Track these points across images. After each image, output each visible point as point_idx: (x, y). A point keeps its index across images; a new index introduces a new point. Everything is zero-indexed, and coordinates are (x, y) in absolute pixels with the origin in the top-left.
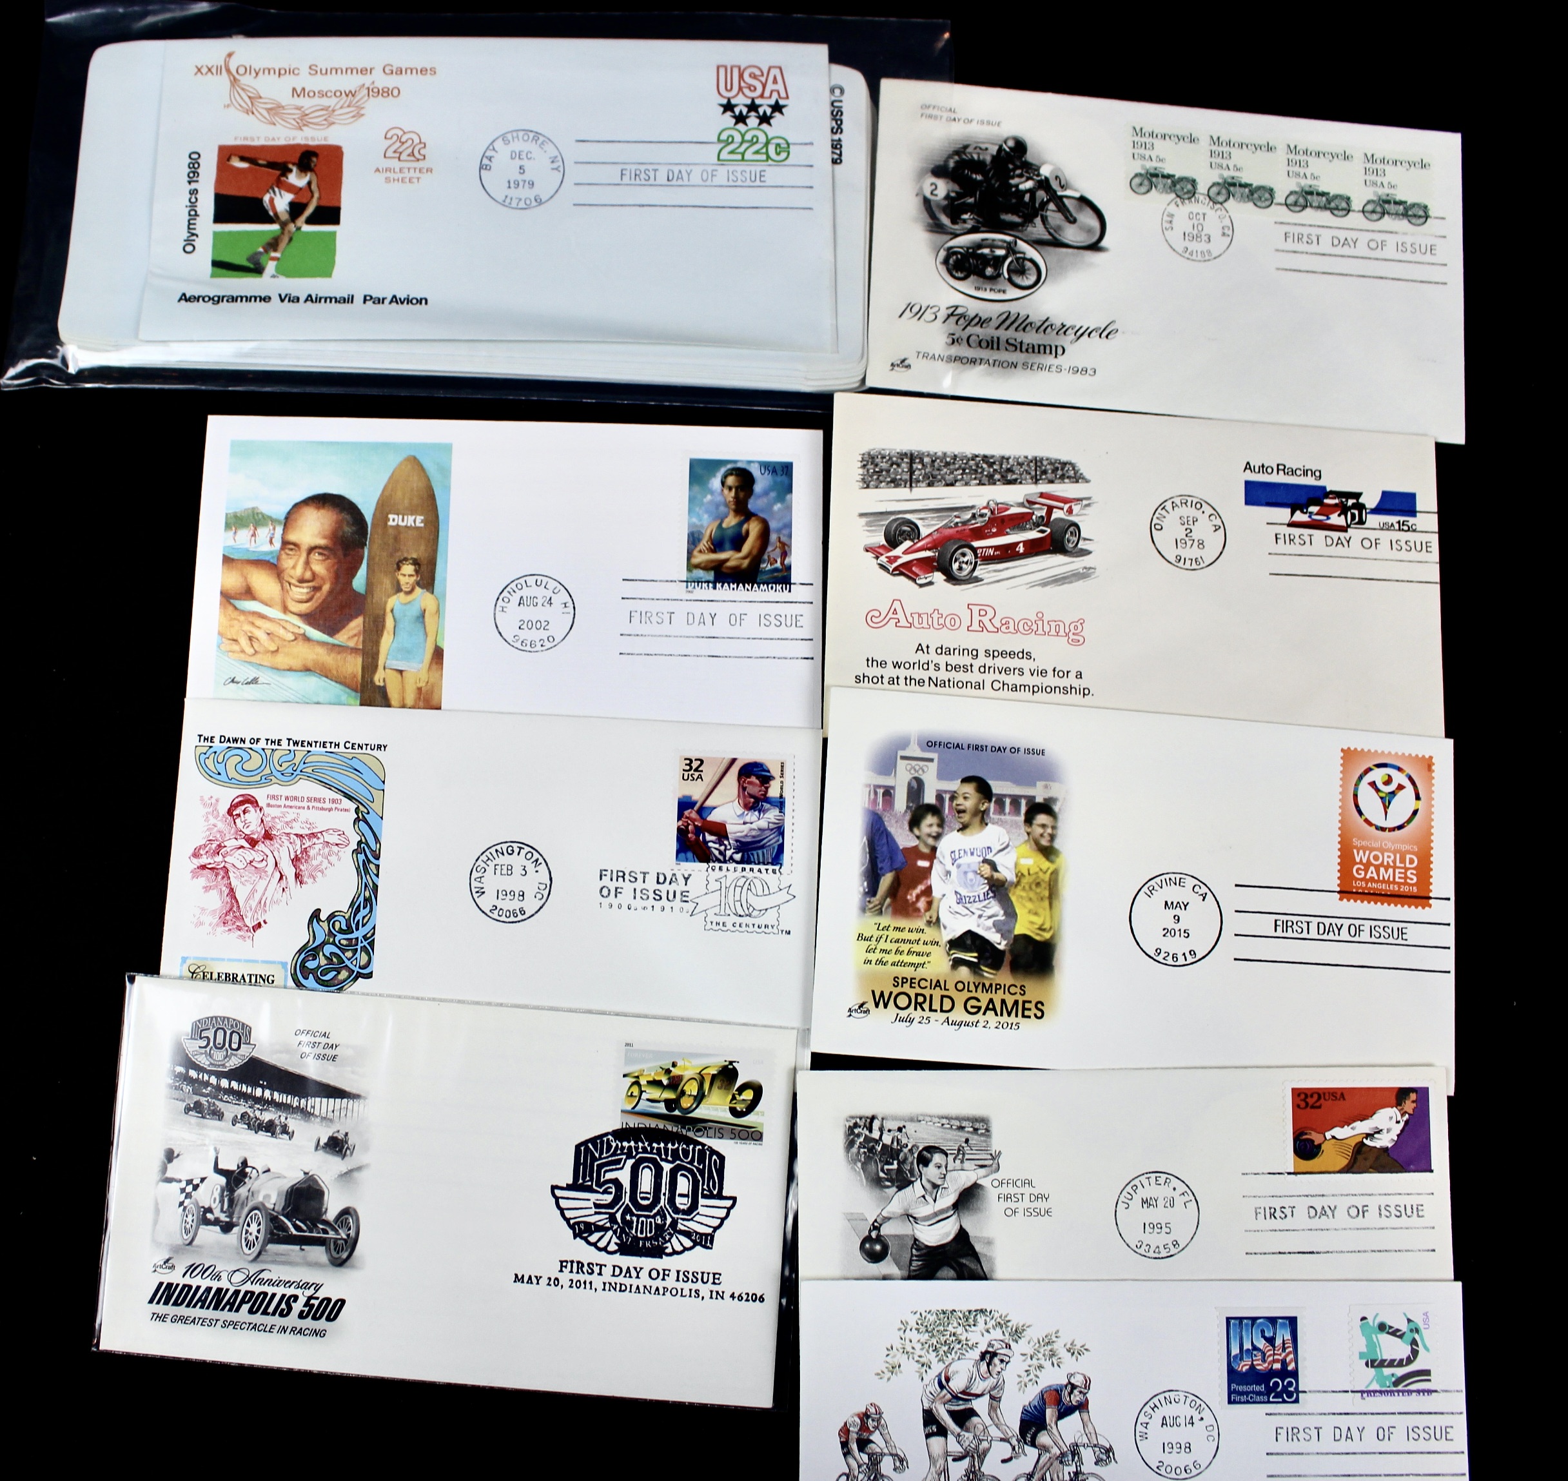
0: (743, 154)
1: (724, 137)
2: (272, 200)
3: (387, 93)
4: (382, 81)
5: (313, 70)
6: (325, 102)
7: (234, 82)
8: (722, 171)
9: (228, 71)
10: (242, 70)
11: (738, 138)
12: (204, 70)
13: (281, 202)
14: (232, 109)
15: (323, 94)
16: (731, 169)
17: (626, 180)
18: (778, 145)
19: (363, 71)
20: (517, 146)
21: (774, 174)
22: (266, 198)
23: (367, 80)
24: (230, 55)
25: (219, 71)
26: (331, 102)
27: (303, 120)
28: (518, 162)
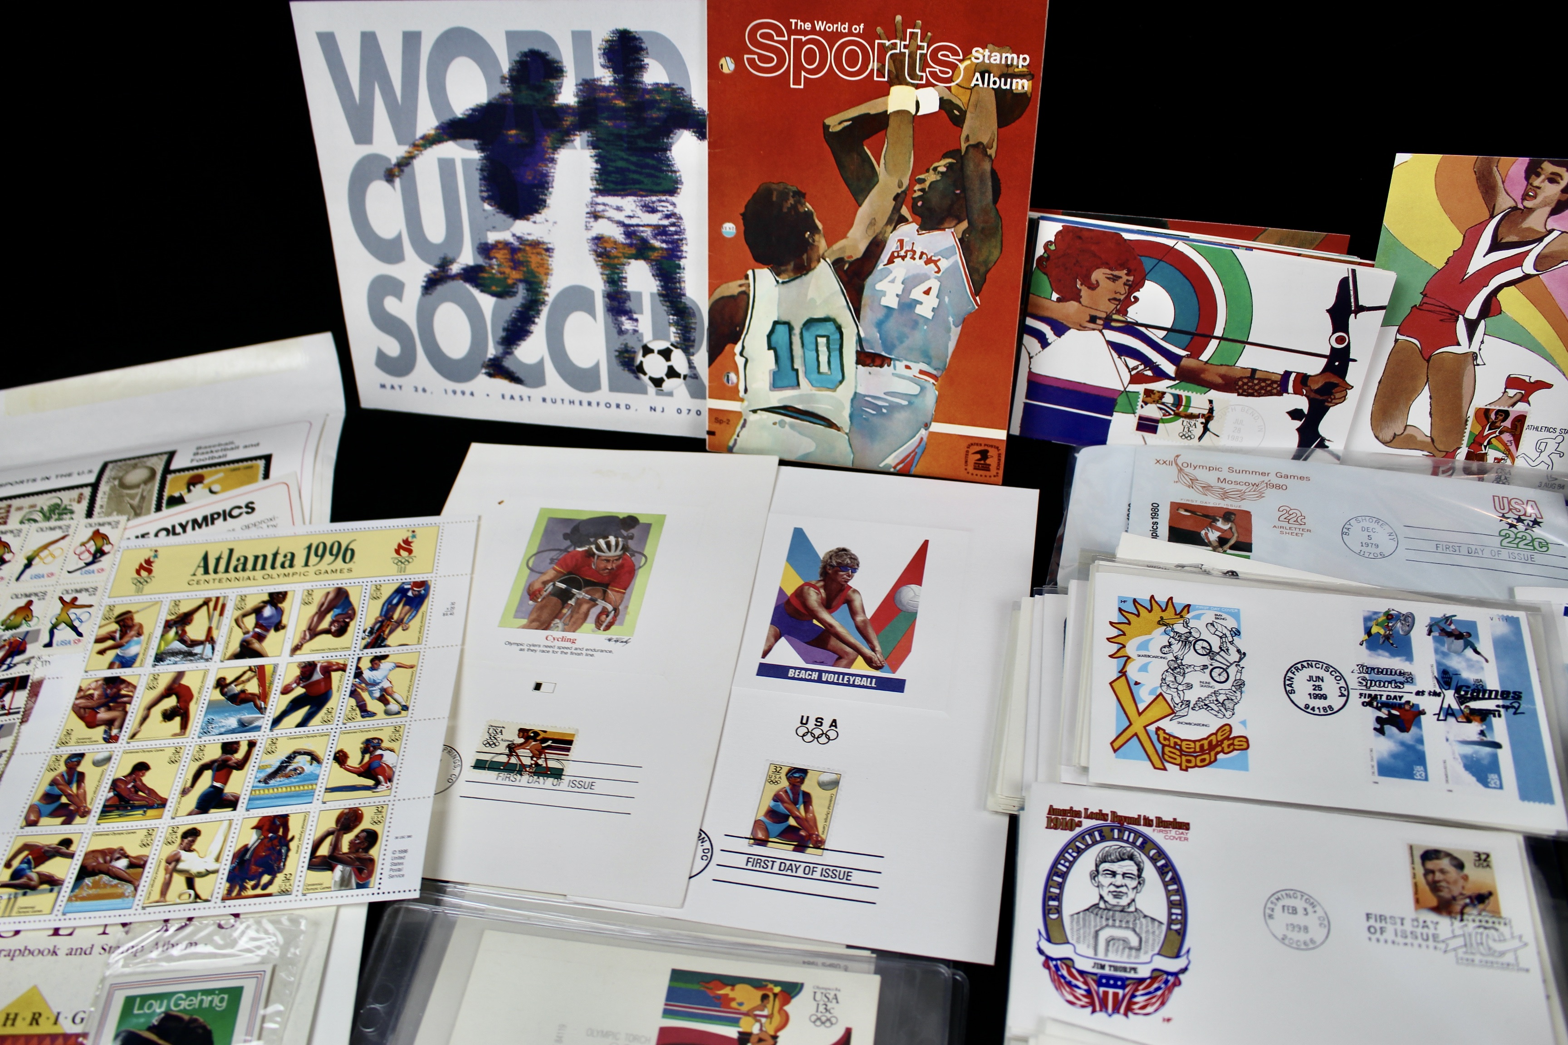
0: (1517, 544)
1: (1503, 533)
2: (1206, 534)
3: (1279, 487)
4: (1276, 481)
5: (1231, 470)
6: (1239, 487)
7: (1180, 470)
8: (1505, 553)
9: (1177, 464)
10: (1185, 465)
11: (1512, 535)
12: (1161, 462)
13: (1213, 536)
14: (1179, 484)
15: (1237, 483)
16: (1511, 551)
17: (1440, 550)
18: (1540, 542)
19: (1263, 474)
20: (1366, 524)
21: (1539, 558)
22: (1203, 532)
23: (1266, 479)
24: (1177, 456)
25: (1171, 463)
26: (1244, 488)
27: (1225, 495)
28: (1366, 534)
